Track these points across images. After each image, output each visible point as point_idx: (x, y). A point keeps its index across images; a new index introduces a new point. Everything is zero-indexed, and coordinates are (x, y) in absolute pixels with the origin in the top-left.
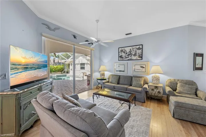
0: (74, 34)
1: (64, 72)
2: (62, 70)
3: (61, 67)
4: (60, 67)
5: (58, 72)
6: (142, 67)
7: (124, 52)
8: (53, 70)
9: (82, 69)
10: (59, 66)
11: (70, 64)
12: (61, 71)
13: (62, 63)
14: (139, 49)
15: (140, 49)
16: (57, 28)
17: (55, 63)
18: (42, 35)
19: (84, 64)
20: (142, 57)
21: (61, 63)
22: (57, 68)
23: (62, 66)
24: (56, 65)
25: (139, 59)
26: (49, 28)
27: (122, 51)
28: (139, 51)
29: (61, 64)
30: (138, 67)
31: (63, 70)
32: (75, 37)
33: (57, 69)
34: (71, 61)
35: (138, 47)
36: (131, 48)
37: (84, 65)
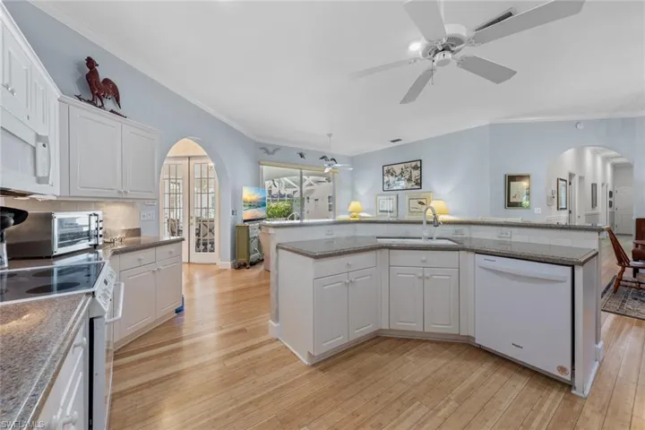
0: (300, 151)
4: (283, 205)
6: (420, 203)
7: (392, 175)
10: (280, 203)
13: (288, 196)
14: (415, 168)
15: (418, 168)
16: (277, 149)
17: (273, 197)
18: (259, 164)
20: (420, 184)
21: (284, 196)
22: (276, 208)
23: (286, 204)
24: (273, 201)
25: (417, 187)
26: (267, 152)
27: (388, 172)
28: (416, 173)
29: (286, 198)
30: (414, 203)
32: (302, 156)
35: (414, 164)
36: (402, 166)
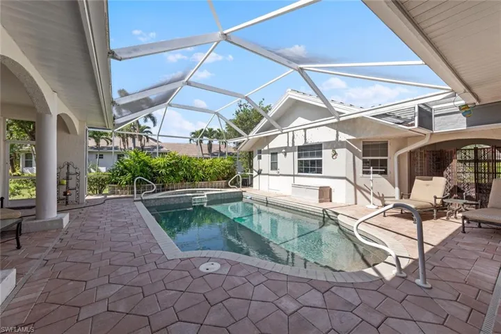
1: (235, 183)
2: (227, 176)
3: (226, 161)
5: (217, 183)
8: (201, 173)
9: (307, 171)
11: (255, 152)
12: (224, 179)
19: (317, 148)
31: (231, 174)
33: (211, 171)
34: (260, 138)
37: (320, 154)
